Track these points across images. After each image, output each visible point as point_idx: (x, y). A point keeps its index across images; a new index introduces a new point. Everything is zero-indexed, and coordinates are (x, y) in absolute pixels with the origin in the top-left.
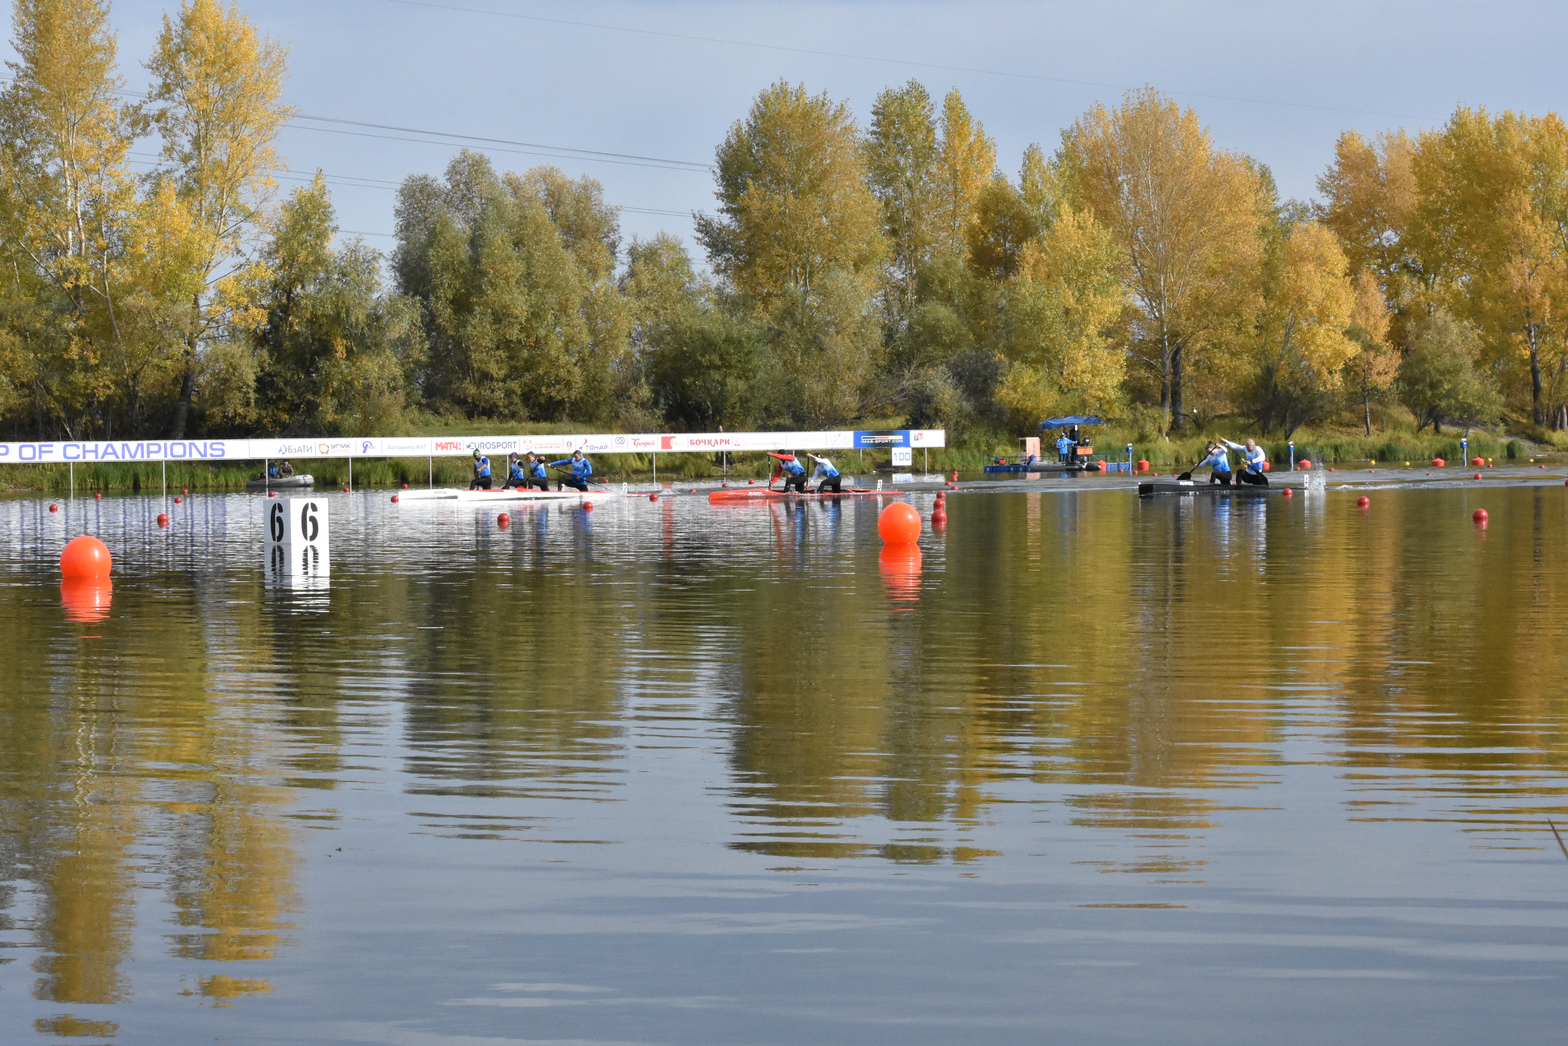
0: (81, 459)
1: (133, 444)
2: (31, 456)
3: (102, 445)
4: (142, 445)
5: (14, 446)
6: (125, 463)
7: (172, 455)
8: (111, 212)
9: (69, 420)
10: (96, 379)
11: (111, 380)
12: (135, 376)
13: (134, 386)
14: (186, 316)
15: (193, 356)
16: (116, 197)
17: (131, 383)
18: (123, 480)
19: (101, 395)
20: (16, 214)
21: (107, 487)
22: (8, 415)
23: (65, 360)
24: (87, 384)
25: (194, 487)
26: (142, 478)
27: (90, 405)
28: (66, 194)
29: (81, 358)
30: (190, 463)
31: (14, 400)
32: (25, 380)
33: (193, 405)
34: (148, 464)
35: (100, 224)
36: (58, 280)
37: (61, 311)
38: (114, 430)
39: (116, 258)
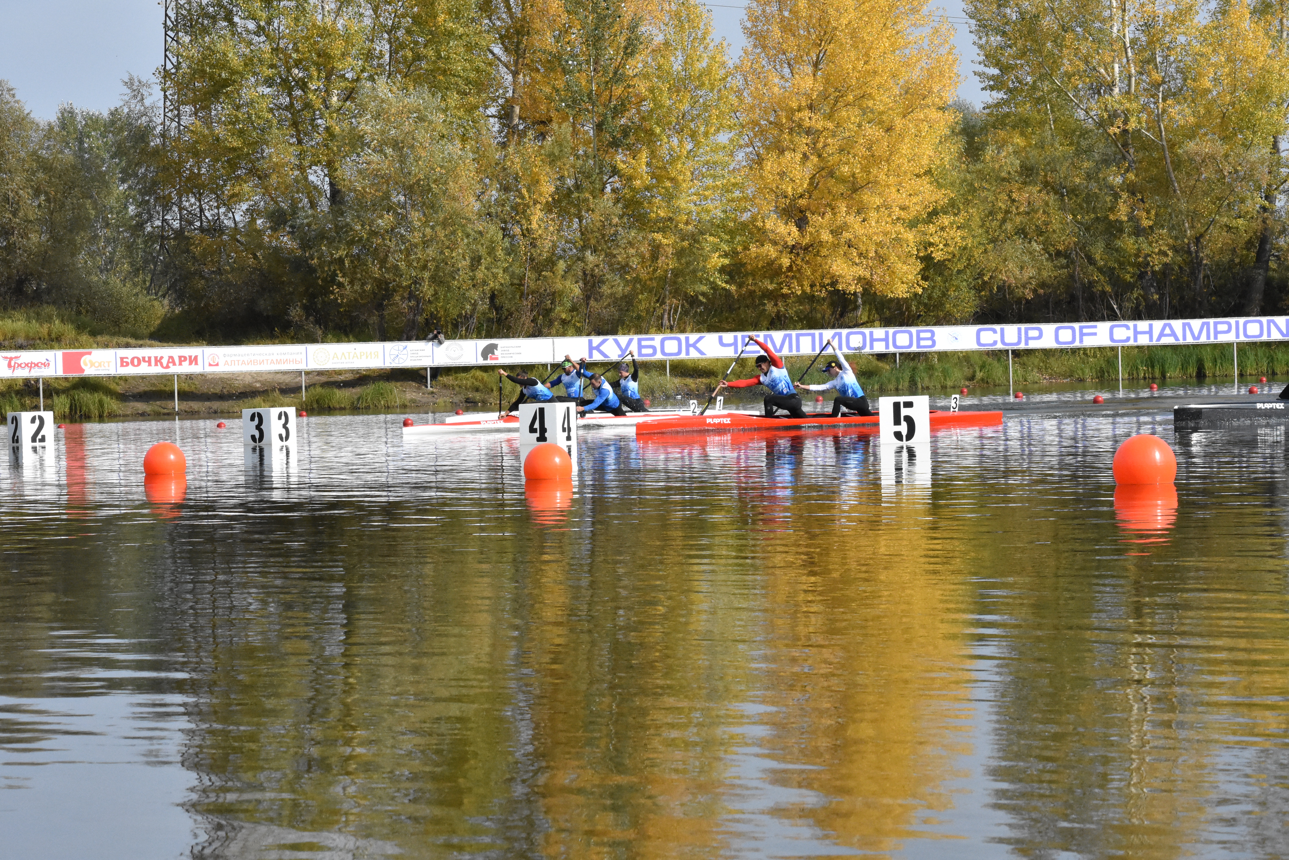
0: (1131, 343)
1: (1196, 323)
2: (1070, 339)
3: (1158, 325)
4: (1208, 324)
5: (1049, 329)
6: (1187, 346)
7: (1246, 335)
8: (1167, 38)
9: (1117, 295)
10: (1150, 244)
11: (1168, 245)
12: (1198, 239)
13: (1197, 252)
14: (1263, 164)
15: (1272, 213)
16: (1174, 19)
17: (1193, 248)
18: (1184, 368)
19: (1157, 263)
20: (1049, 45)
21: (1164, 376)
22: (1041, 291)
23: (1110, 222)
24: (1139, 250)
25: (1274, 374)
26: (1208, 365)
27: (1142, 276)
28: (1111, 18)
29: (1131, 218)
30: (1268, 344)
31: (1049, 272)
32: (1061, 248)
33: (1271, 273)
34: (1215, 346)
35: (1154, 54)
36: (1101, 124)
37: (1106, 162)
38: (1172, 307)
39: (1174, 94)
